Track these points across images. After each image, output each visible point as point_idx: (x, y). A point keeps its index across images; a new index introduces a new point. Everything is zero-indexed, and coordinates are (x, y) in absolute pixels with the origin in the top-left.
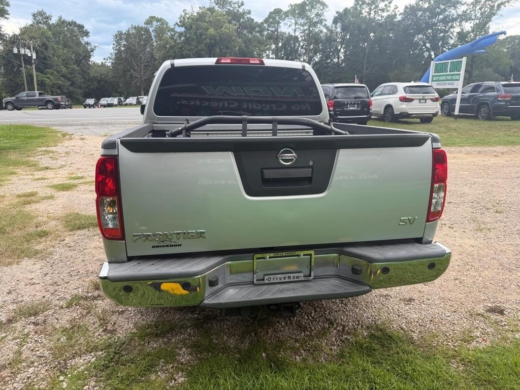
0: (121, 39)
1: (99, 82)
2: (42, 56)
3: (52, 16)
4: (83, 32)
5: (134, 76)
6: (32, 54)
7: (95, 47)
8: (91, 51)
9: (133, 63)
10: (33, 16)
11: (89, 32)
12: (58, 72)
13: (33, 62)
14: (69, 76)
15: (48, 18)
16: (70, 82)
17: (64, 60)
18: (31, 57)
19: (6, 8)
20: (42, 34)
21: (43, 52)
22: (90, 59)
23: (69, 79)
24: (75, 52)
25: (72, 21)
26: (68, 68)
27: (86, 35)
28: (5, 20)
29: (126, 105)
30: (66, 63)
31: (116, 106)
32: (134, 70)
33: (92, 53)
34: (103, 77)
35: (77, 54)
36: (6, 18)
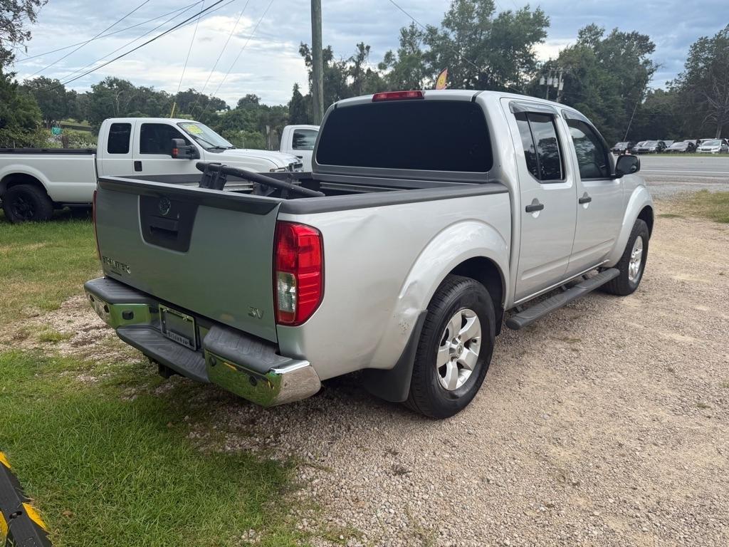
0: (702, 50)
1: (653, 117)
2: (575, 86)
3: (604, 30)
4: (646, 46)
5: (710, 106)
6: (558, 85)
7: (657, 67)
8: (649, 74)
9: (715, 86)
10: (580, 34)
11: (654, 46)
12: (590, 106)
13: (558, 94)
14: (607, 110)
15: (600, 33)
16: (604, 120)
17: (603, 89)
18: (558, 88)
19: (544, 29)
20: (583, 56)
21: (578, 81)
22: (647, 85)
23: (604, 115)
24: (623, 76)
25: (633, 33)
26: (606, 100)
27: (648, 51)
28: (541, 44)
29: (669, 152)
30: (605, 93)
31: (651, 153)
32: (714, 98)
33: (649, 76)
34: (660, 110)
35: (628, 80)
36: (541, 42)
